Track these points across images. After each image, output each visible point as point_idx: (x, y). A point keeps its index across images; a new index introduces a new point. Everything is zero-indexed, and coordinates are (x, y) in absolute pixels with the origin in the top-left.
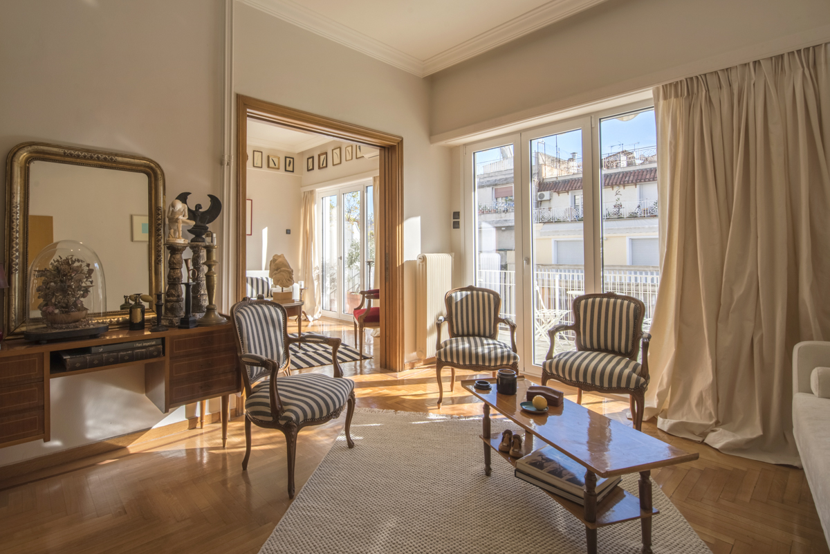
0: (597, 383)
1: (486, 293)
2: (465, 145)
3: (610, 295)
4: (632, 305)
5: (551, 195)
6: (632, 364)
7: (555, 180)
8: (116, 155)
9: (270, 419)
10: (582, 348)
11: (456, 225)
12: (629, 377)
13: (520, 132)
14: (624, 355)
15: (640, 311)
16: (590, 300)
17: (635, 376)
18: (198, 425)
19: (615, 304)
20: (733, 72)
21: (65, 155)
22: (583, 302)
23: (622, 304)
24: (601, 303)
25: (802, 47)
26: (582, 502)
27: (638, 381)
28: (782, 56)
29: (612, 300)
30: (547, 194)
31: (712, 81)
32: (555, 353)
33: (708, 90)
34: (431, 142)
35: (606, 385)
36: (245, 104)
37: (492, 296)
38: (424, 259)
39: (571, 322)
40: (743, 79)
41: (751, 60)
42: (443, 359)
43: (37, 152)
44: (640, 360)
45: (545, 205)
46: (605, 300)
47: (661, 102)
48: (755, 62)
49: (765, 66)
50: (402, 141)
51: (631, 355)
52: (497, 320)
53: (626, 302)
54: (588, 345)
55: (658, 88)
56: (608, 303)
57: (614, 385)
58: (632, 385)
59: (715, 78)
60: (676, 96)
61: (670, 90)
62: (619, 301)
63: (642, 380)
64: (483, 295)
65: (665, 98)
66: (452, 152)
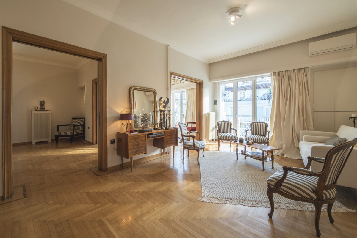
0: (258, 142)
1: (228, 122)
2: (218, 82)
3: (259, 122)
4: (265, 124)
5: (229, 92)
6: (265, 137)
7: (230, 87)
8: (148, 88)
9: (193, 148)
10: (252, 134)
11: (215, 104)
12: (265, 140)
13: (235, 80)
14: (263, 136)
15: (267, 126)
16: (255, 123)
17: (266, 139)
18: (163, 154)
19: (261, 124)
20: (289, 71)
21: (140, 89)
22: (253, 124)
23: (262, 124)
24: (257, 124)
25: (303, 68)
26: (261, 159)
27: (267, 141)
28: (299, 69)
29: (260, 123)
30: (228, 92)
31: (284, 73)
32: (247, 136)
33: (283, 75)
34: (210, 81)
35: (260, 142)
36: (171, 74)
37: (229, 123)
38: (209, 114)
39: (250, 129)
40: (291, 73)
41: (293, 69)
42: (220, 138)
43: (135, 88)
44: (267, 136)
45: (227, 95)
46: (258, 123)
47: (272, 76)
48: (293, 70)
49: (296, 71)
50: (203, 81)
51: (265, 136)
52: (231, 129)
53: (263, 124)
54: (254, 134)
55: (271, 73)
56: (259, 124)
57: (262, 142)
58: (266, 142)
59: (285, 72)
60: (276, 75)
61: (275, 74)
62: (262, 123)
63: (268, 140)
64: (227, 123)
65: (273, 75)
66: (214, 83)
